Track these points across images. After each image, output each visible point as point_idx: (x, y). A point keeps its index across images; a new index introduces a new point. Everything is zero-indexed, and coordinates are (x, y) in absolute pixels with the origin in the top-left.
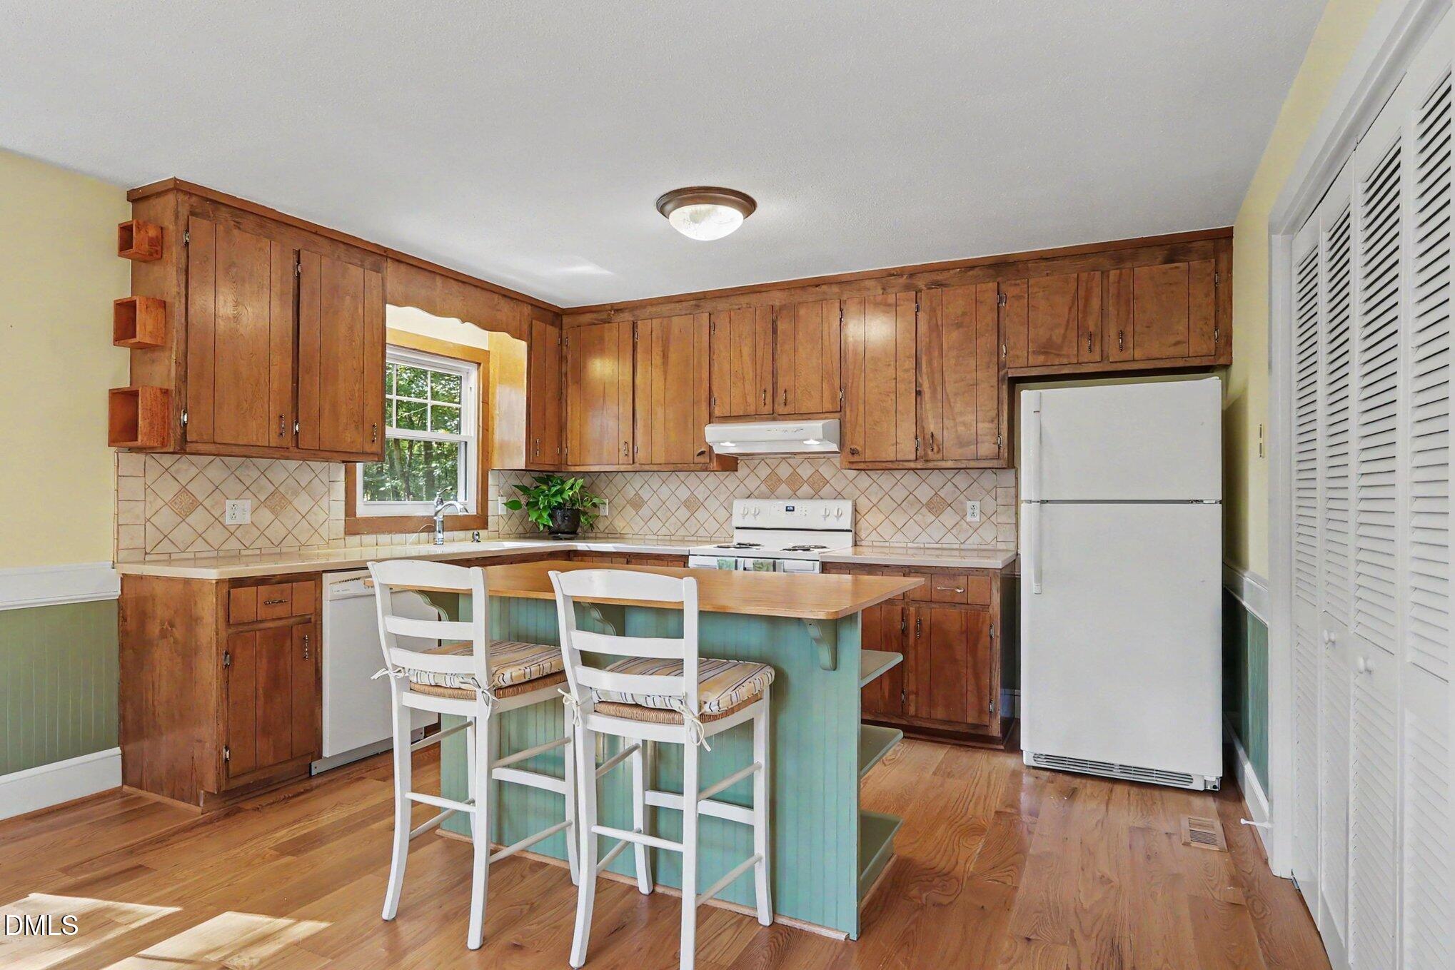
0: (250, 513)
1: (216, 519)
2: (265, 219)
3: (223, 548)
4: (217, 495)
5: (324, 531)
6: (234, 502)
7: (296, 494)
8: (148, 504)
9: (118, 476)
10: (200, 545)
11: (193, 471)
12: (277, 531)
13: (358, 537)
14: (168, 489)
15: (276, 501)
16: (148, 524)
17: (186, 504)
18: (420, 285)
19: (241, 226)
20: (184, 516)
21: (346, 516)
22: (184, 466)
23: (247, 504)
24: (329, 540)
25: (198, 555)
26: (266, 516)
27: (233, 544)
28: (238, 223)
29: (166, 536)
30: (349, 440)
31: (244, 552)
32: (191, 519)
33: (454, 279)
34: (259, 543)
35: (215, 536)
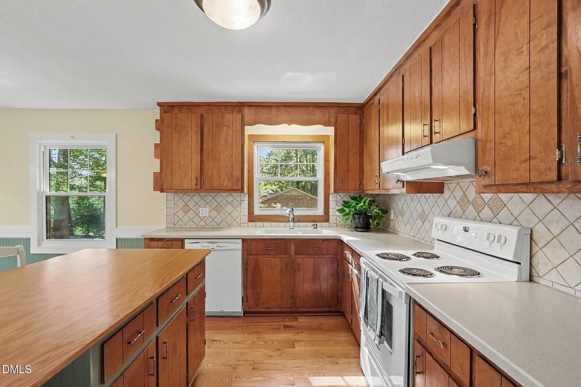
0: (208, 212)
1: (197, 214)
2: (190, 106)
3: (199, 224)
4: (197, 206)
5: (238, 220)
6: (202, 208)
7: (226, 205)
8: (175, 209)
9: (167, 200)
10: (191, 223)
11: (189, 198)
12: (219, 219)
13: (254, 223)
14: (181, 204)
15: (219, 208)
16: (175, 215)
17: (186, 209)
18: (264, 114)
19: (182, 112)
20: (186, 212)
21: (248, 214)
22: (186, 196)
23: (207, 209)
24: (240, 223)
25: (191, 226)
26: (214, 214)
27: (202, 223)
28: (180, 111)
29: (181, 219)
30: (225, 185)
31: (206, 226)
32: (189, 214)
33: (283, 106)
34: (211, 224)
35: (196, 220)
